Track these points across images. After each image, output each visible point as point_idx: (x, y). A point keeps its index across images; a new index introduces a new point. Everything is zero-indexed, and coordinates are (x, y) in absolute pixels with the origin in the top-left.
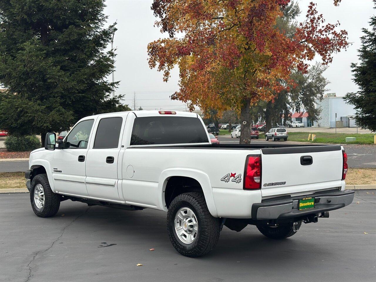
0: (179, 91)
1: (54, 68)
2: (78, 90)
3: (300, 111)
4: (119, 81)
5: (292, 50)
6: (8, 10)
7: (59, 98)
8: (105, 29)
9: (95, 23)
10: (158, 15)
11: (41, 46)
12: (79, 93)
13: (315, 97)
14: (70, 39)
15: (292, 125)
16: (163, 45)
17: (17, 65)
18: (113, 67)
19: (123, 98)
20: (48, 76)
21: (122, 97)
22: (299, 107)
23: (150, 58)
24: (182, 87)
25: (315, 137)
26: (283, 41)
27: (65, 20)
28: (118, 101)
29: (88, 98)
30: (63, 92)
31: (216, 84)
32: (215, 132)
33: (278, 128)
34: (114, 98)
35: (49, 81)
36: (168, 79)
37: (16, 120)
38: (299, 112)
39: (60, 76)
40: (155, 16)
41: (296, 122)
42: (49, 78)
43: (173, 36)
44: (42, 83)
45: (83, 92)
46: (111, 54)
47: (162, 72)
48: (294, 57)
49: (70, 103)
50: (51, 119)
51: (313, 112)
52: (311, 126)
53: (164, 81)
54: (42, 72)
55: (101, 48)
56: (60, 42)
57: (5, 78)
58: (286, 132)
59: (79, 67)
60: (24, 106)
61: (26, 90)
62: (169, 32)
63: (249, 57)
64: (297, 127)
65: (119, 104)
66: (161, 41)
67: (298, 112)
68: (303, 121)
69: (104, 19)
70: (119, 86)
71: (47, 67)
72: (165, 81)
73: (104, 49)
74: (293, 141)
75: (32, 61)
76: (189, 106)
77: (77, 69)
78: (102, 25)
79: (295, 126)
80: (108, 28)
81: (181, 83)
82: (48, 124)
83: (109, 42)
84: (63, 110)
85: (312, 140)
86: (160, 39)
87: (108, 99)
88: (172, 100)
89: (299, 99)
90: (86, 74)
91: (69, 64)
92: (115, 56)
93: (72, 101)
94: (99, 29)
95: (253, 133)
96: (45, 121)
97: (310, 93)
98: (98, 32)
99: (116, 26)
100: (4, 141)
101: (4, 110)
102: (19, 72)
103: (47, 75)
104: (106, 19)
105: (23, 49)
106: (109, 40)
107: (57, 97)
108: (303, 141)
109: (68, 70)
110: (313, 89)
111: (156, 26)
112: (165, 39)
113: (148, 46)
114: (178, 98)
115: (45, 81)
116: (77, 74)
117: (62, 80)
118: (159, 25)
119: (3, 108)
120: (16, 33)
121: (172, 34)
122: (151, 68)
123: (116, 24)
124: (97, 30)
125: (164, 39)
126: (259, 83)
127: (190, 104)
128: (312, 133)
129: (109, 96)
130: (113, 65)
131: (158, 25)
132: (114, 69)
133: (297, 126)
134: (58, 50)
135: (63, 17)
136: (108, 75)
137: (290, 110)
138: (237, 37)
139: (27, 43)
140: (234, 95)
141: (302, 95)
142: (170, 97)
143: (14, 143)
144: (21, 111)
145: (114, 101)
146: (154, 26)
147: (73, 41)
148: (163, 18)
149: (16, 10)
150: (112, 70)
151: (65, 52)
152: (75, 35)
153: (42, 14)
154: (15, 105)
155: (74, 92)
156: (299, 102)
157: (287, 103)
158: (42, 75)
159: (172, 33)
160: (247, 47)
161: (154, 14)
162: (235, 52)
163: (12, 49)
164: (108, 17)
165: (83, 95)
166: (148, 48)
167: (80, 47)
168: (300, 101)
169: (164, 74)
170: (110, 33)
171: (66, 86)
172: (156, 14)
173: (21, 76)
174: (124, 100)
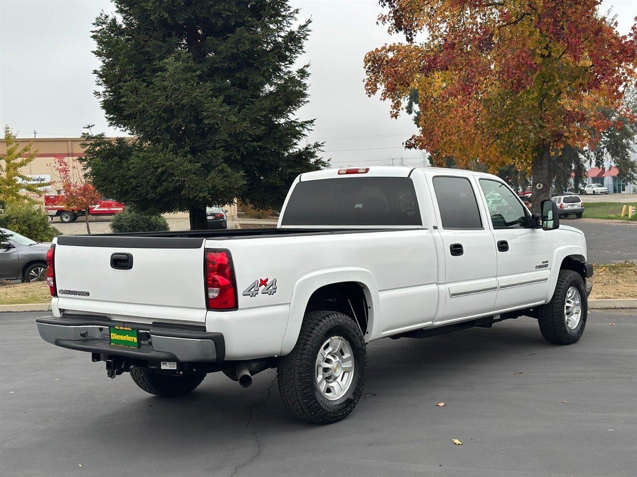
0: (418, 134)
1: (214, 100)
2: (250, 136)
3: (603, 165)
4: (314, 120)
5: (630, 57)
6: (137, 4)
7: (222, 150)
8: (292, 32)
9: (277, 22)
10: (387, 4)
11: (191, 63)
12: (253, 141)
13: (631, 140)
14: (238, 50)
15: (585, 190)
16: (391, 55)
17: (154, 96)
18: (304, 95)
19: (322, 148)
20: (205, 114)
21: (319, 145)
22: (602, 159)
23: (368, 79)
25: (634, 211)
26: (613, 41)
27: (228, 18)
28: (314, 152)
29: (266, 149)
30: (229, 140)
31: (490, 120)
33: (565, 196)
34: (307, 148)
35: (206, 121)
36: (399, 114)
37: (154, 188)
38: (601, 167)
39: (223, 113)
40: (382, 6)
41: (593, 185)
42: (207, 117)
43: (412, 39)
44: (195, 126)
45: (258, 138)
46: (303, 73)
47: (389, 102)
48: (629, 68)
49: (238, 157)
50: (210, 185)
51: (626, 167)
52: (620, 192)
53: (392, 117)
54: (194, 106)
55: (286, 64)
56: (222, 56)
57: (135, 118)
58: (580, 203)
59: (252, 97)
60: (168, 164)
61: (168, 138)
62: (405, 32)
63: (550, 71)
64: (594, 193)
65: (314, 158)
66: (388, 48)
67: (599, 168)
68: (605, 183)
69: (292, 15)
70: (313, 128)
71: (203, 97)
72: (394, 117)
73: (291, 66)
74: (593, 218)
75: (179, 89)
77: (249, 100)
78: (289, 25)
79: (592, 193)
80: (298, 29)
82: (206, 194)
83: (299, 53)
84: (229, 170)
85: (630, 216)
86: (386, 44)
87: (295, 150)
88: (407, 149)
89: (601, 145)
90: (263, 110)
91: (236, 93)
92: (308, 76)
93: (242, 155)
94: (284, 31)
96: (201, 188)
97: (621, 134)
98: (281, 37)
99: (310, 27)
100: (109, 223)
101: (134, 171)
102: (158, 107)
103: (202, 111)
104: (296, 15)
105: (162, 69)
106: (299, 50)
107: (218, 149)
108: (612, 218)
109: (234, 103)
110: (628, 126)
111: (380, 22)
112: (394, 44)
113: (366, 57)
114: (417, 145)
115: (198, 121)
116: (250, 109)
117: (227, 120)
118: (386, 21)
120: (150, 43)
121: (410, 36)
122: (369, 96)
123: (310, 21)
124: (280, 34)
125: (392, 45)
126: (567, 115)
128: (628, 204)
129: (298, 145)
130: (304, 91)
131: (384, 20)
132: (306, 99)
133: (594, 191)
134: (217, 69)
135: (226, 13)
136: (296, 110)
137: (585, 165)
138: (529, 36)
139: (170, 59)
140: (523, 139)
141: (607, 136)
142: (403, 144)
143: (126, 226)
144: (163, 173)
145: (307, 153)
146: (377, 23)
147: (243, 54)
148: (395, 9)
149: (150, 4)
150: (304, 101)
151: (229, 72)
152: (247, 42)
153: (193, 11)
154: (154, 163)
155: (246, 139)
156: (602, 150)
157: (580, 152)
158: (195, 113)
159: (411, 34)
160: (546, 53)
161: (379, 2)
162: (529, 63)
163: (144, 70)
164: (299, 11)
165: (260, 144)
166: (365, 61)
167: (254, 64)
168: (603, 148)
169: (392, 106)
170: (300, 39)
171: (233, 131)
172: (382, 1)
173: (161, 115)
174: (323, 151)
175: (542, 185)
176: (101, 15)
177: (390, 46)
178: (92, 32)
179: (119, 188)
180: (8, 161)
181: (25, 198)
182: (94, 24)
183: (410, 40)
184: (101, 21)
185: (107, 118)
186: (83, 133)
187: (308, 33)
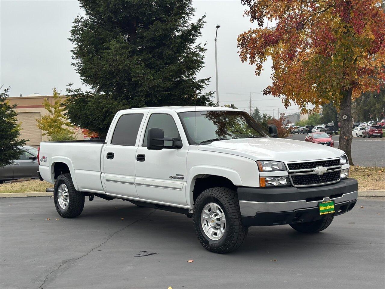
0: (272, 85)
1: (139, 66)
2: (163, 88)
4: (210, 78)
7: (144, 97)
8: (192, 23)
9: (182, 17)
10: (246, 3)
12: (166, 91)
14: (155, 35)
16: (254, 35)
17: (103, 65)
18: (202, 63)
19: (213, 95)
20: (132, 75)
21: (212, 94)
23: (241, 51)
24: (275, 80)
27: (150, 15)
28: (208, 98)
29: (175, 95)
30: (148, 90)
31: (309, 74)
32: (333, 132)
34: (205, 96)
35: (133, 79)
36: (260, 73)
37: (102, 121)
39: (144, 74)
40: (243, 4)
42: (134, 77)
44: (127, 82)
45: (170, 89)
46: (200, 48)
47: (254, 66)
49: (156, 101)
53: (256, 75)
54: (126, 70)
55: (190, 44)
56: (146, 39)
59: (166, 64)
60: (109, 106)
62: (258, 21)
63: (347, 42)
65: (209, 102)
66: (252, 31)
69: (191, 13)
70: (209, 83)
71: (132, 65)
72: (257, 75)
73: (193, 44)
75: (116, 60)
76: (284, 101)
77: (163, 66)
78: (189, 19)
80: (197, 22)
81: (274, 76)
83: (198, 36)
86: (251, 29)
87: (199, 97)
88: (265, 95)
91: (155, 62)
92: (205, 51)
93: (159, 100)
94: (186, 23)
95: (376, 131)
98: (185, 26)
99: (204, 20)
101: (91, 111)
102: (104, 71)
103: (131, 73)
104: (193, 13)
105: (108, 48)
106: (198, 35)
107: (142, 96)
109: (154, 68)
111: (245, 15)
112: (257, 29)
113: (238, 38)
114: (271, 92)
115: (130, 80)
116: (163, 71)
117: (147, 79)
118: (249, 14)
119: (90, 109)
121: (261, 23)
122: (243, 62)
123: (205, 16)
125: (255, 30)
126: (360, 70)
127: (285, 99)
129: (201, 94)
130: (202, 60)
135: (148, 12)
136: (198, 72)
138: (332, 19)
139: (112, 42)
140: (329, 86)
142: (262, 92)
144: (106, 112)
146: (244, 16)
147: (159, 38)
148: (251, 6)
149: (102, 9)
150: (202, 66)
151: (152, 50)
152: (161, 31)
153: (128, 12)
154: (100, 106)
155: (160, 90)
158: (127, 73)
160: (346, 31)
161: (241, 2)
162: (329, 37)
164: (196, 10)
165: (169, 93)
166: (238, 40)
167: (166, 43)
169: (256, 68)
170: (198, 28)
171: (151, 85)
172: (243, 1)
173: (106, 76)
174: (214, 97)
175: (346, 116)
176: (78, 17)
177: (254, 30)
178: (73, 27)
179: (83, 121)
180: (55, 108)
181: (65, 130)
182: (74, 22)
183: (261, 25)
184: (78, 20)
185: (82, 79)
186: (67, 89)
187: (203, 24)
